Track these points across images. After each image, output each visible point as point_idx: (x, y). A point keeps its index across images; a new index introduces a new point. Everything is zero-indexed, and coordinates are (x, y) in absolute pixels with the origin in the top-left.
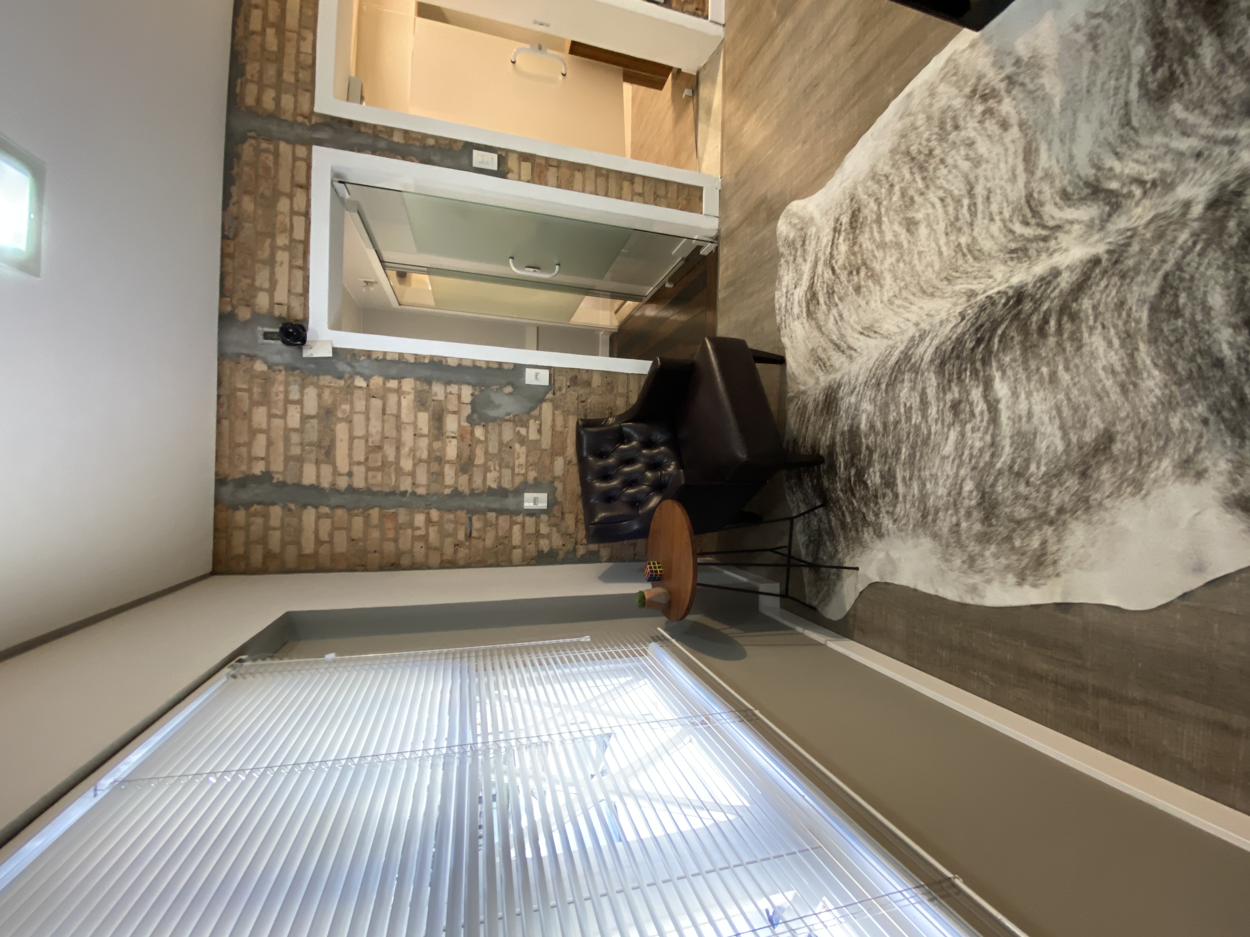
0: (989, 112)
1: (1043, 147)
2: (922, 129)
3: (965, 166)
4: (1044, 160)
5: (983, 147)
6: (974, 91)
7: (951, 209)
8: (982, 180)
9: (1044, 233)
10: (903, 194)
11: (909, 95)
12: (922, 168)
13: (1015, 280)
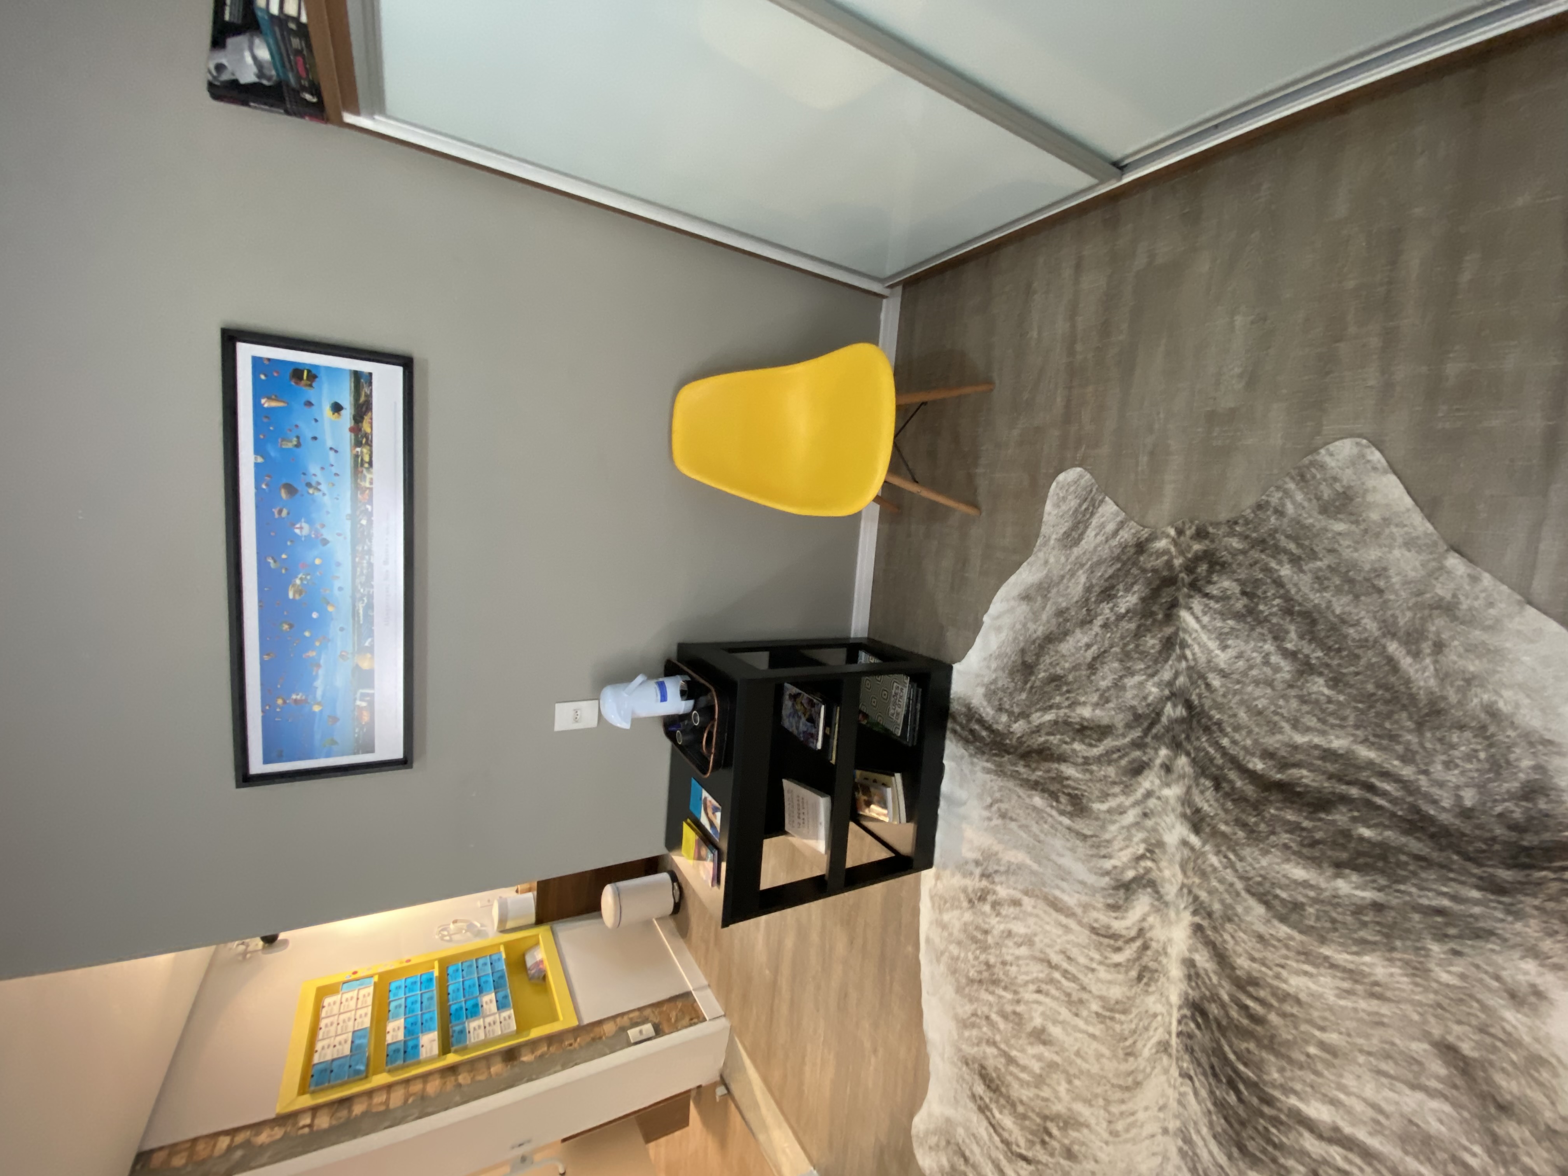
0: (995, 905)
1: (1057, 893)
2: (962, 955)
3: (1023, 951)
4: (1070, 900)
5: (1019, 928)
6: (970, 901)
7: (1053, 991)
8: (1048, 950)
9: (1139, 943)
10: (1004, 1016)
11: (928, 940)
12: (995, 982)
13: (1175, 999)
